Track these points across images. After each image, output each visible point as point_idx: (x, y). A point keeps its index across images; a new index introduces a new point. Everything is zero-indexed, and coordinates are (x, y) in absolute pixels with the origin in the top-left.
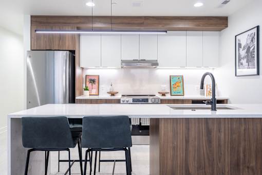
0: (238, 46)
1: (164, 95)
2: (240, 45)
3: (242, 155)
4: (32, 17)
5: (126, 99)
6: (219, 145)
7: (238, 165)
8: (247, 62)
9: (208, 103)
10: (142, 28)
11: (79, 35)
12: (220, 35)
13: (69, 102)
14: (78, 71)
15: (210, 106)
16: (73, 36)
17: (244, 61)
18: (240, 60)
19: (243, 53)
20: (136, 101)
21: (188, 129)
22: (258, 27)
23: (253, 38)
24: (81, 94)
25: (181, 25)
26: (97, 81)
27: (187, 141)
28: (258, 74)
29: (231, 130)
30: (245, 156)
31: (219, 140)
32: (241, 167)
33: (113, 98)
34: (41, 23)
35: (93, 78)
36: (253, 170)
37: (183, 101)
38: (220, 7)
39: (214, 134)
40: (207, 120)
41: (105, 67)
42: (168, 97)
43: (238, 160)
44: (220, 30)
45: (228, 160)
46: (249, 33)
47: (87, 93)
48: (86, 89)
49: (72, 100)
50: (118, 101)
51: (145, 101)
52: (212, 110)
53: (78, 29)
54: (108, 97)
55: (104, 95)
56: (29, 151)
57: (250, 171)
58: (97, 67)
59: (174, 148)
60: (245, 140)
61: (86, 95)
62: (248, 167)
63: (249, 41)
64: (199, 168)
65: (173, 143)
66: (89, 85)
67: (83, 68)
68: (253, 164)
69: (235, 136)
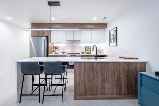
0: (110, 35)
1: (83, 53)
2: (111, 34)
3: (105, 76)
4: (32, 24)
5: (68, 55)
6: (97, 73)
7: (104, 80)
8: (113, 41)
9: (94, 57)
10: (74, 28)
11: (50, 31)
12: (104, 31)
13: (46, 56)
14: (50, 44)
15: (95, 58)
16: (48, 31)
17: (112, 41)
18: (111, 40)
19: (112, 37)
20: (71, 56)
21: (85, 66)
22: (117, 27)
23: (115, 32)
24: (51, 53)
25: (89, 27)
26: (57, 48)
27: (85, 71)
28: (117, 45)
29: (102, 67)
30: (107, 77)
31: (97, 71)
32: (105, 81)
33: (64, 54)
34: (35, 26)
35: (56, 47)
36: (110, 82)
37: (90, 56)
38: (103, 20)
39: (95, 68)
40: (92, 63)
41: (60, 43)
42: (85, 54)
43: (104, 78)
44: (104, 29)
45: (100, 78)
46: (114, 30)
47: (53, 53)
48: (53, 51)
49: (47, 55)
50: (65, 56)
51: (75, 56)
52: (96, 59)
53: (50, 28)
54: (62, 54)
55: (60, 54)
56: (24, 75)
57: (109, 83)
58: (57, 43)
59: (79, 74)
60: (107, 71)
61: (53, 54)
62: (108, 81)
63: (114, 33)
64: (89, 81)
65: (79, 72)
66: (55, 50)
67: (52, 43)
68: (110, 80)
69: (103, 69)
